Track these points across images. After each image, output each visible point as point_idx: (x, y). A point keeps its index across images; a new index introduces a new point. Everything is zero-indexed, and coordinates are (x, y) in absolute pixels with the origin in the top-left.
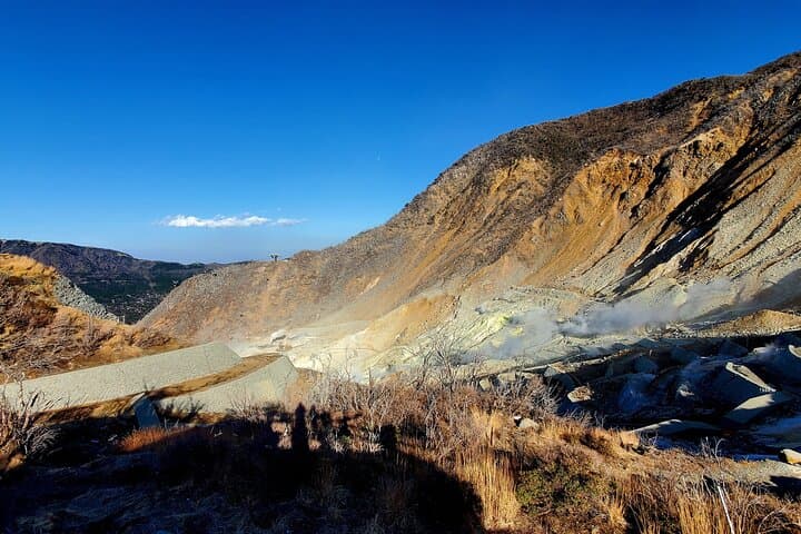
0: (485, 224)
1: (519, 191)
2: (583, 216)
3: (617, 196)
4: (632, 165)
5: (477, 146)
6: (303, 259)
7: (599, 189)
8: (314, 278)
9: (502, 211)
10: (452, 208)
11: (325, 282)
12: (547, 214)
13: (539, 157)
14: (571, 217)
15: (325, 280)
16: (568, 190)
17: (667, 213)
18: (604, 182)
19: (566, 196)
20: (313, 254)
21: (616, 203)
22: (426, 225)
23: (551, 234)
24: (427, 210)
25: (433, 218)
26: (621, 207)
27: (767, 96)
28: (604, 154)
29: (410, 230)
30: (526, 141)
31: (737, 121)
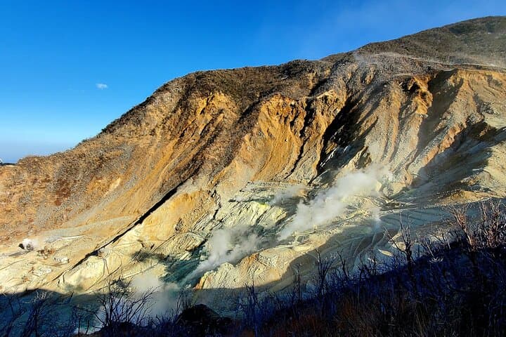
0: (202, 137)
1: (222, 115)
2: (274, 135)
3: (288, 123)
4: (291, 105)
5: (173, 79)
6: (31, 164)
7: (276, 118)
8: (49, 181)
9: (214, 129)
10: (168, 124)
11: (62, 185)
12: (251, 132)
13: (225, 93)
14: (266, 135)
15: (61, 182)
16: (259, 117)
17: (321, 135)
18: (278, 114)
19: (260, 122)
20: (41, 159)
21: (289, 127)
22: (149, 137)
23: (258, 146)
24: (147, 124)
25: (154, 131)
26: (293, 130)
27: (349, 76)
28: (273, 96)
29: (136, 140)
30: (213, 81)
31: (339, 87)
